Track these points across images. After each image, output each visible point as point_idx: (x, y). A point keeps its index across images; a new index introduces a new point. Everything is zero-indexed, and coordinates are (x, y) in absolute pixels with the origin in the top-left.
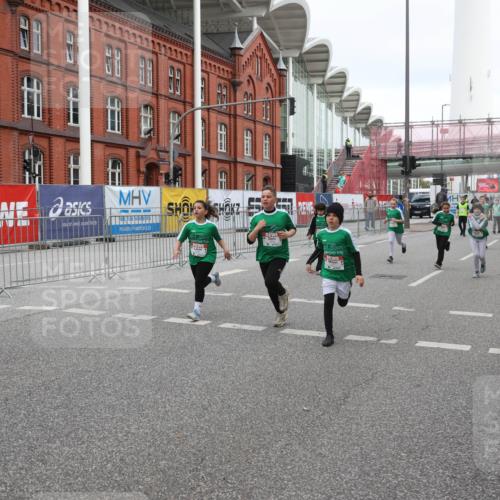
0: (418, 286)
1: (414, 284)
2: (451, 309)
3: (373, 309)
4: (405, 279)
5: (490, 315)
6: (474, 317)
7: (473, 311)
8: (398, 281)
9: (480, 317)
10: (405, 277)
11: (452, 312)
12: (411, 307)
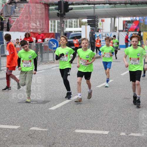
0: (56, 109)
1: (53, 108)
2: (77, 128)
3: (13, 129)
4: (47, 104)
5: (107, 133)
6: (94, 134)
7: (94, 129)
8: (41, 105)
9: (98, 134)
10: (48, 101)
11: (77, 131)
12: (45, 128)
